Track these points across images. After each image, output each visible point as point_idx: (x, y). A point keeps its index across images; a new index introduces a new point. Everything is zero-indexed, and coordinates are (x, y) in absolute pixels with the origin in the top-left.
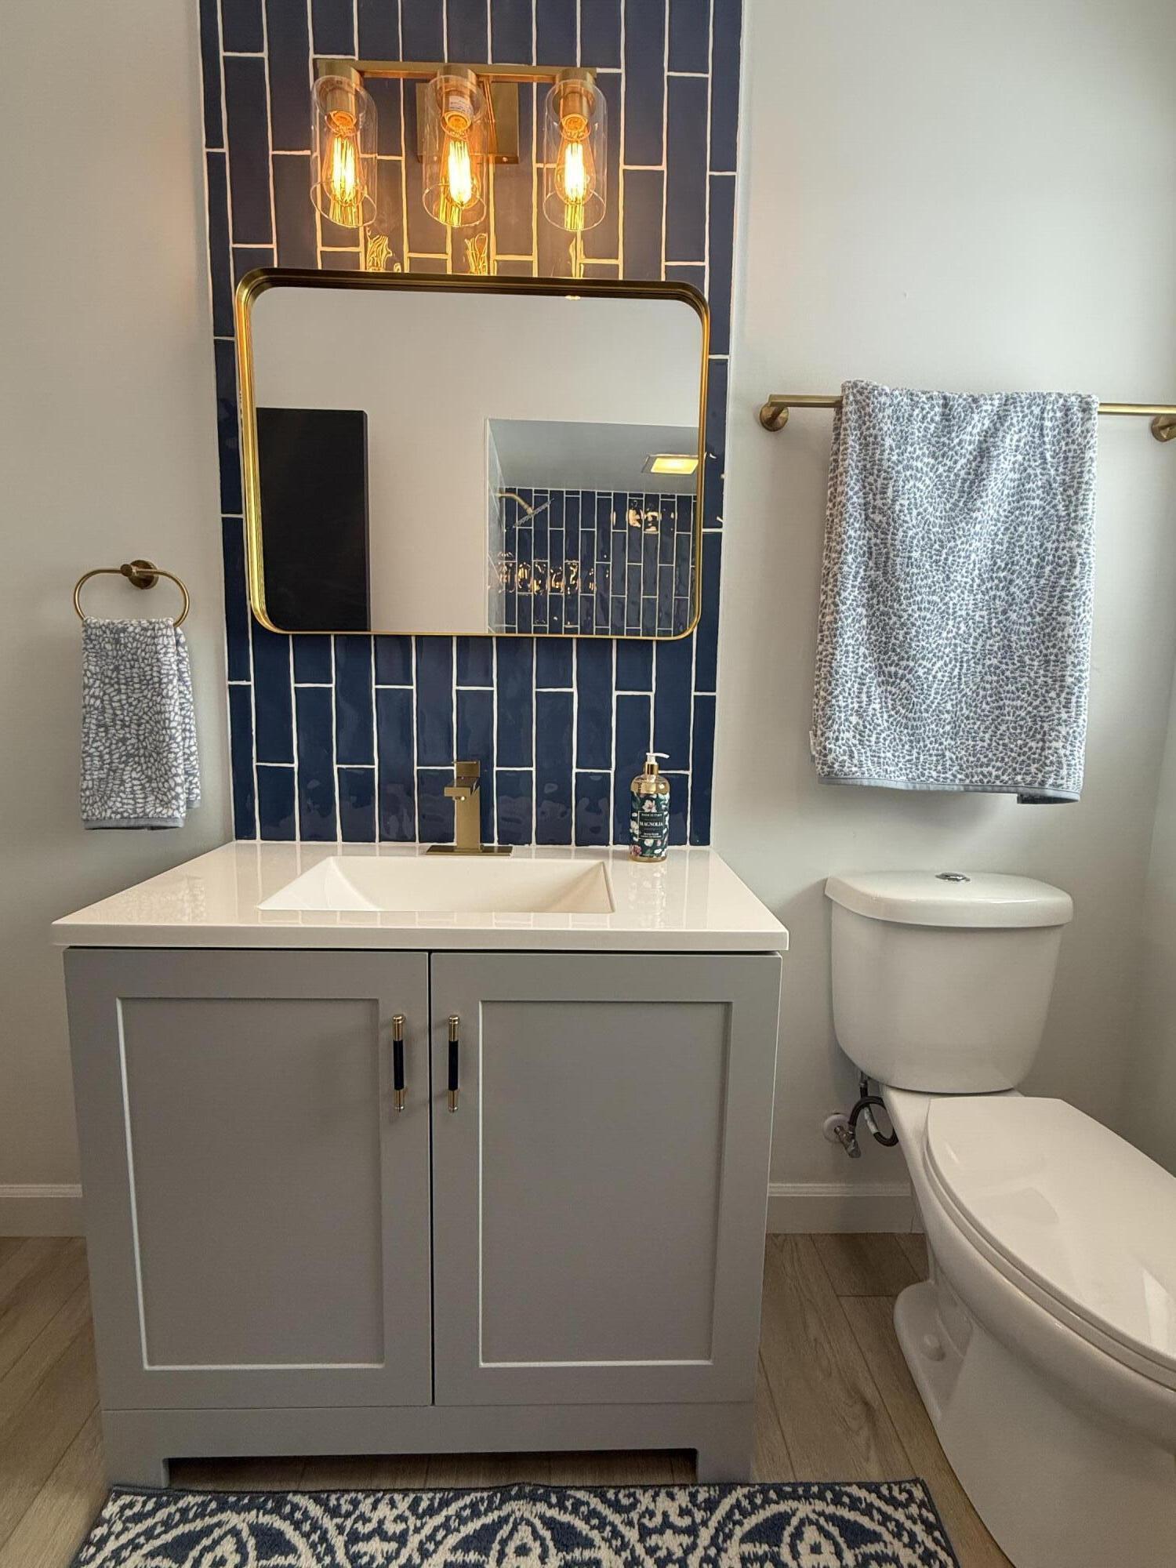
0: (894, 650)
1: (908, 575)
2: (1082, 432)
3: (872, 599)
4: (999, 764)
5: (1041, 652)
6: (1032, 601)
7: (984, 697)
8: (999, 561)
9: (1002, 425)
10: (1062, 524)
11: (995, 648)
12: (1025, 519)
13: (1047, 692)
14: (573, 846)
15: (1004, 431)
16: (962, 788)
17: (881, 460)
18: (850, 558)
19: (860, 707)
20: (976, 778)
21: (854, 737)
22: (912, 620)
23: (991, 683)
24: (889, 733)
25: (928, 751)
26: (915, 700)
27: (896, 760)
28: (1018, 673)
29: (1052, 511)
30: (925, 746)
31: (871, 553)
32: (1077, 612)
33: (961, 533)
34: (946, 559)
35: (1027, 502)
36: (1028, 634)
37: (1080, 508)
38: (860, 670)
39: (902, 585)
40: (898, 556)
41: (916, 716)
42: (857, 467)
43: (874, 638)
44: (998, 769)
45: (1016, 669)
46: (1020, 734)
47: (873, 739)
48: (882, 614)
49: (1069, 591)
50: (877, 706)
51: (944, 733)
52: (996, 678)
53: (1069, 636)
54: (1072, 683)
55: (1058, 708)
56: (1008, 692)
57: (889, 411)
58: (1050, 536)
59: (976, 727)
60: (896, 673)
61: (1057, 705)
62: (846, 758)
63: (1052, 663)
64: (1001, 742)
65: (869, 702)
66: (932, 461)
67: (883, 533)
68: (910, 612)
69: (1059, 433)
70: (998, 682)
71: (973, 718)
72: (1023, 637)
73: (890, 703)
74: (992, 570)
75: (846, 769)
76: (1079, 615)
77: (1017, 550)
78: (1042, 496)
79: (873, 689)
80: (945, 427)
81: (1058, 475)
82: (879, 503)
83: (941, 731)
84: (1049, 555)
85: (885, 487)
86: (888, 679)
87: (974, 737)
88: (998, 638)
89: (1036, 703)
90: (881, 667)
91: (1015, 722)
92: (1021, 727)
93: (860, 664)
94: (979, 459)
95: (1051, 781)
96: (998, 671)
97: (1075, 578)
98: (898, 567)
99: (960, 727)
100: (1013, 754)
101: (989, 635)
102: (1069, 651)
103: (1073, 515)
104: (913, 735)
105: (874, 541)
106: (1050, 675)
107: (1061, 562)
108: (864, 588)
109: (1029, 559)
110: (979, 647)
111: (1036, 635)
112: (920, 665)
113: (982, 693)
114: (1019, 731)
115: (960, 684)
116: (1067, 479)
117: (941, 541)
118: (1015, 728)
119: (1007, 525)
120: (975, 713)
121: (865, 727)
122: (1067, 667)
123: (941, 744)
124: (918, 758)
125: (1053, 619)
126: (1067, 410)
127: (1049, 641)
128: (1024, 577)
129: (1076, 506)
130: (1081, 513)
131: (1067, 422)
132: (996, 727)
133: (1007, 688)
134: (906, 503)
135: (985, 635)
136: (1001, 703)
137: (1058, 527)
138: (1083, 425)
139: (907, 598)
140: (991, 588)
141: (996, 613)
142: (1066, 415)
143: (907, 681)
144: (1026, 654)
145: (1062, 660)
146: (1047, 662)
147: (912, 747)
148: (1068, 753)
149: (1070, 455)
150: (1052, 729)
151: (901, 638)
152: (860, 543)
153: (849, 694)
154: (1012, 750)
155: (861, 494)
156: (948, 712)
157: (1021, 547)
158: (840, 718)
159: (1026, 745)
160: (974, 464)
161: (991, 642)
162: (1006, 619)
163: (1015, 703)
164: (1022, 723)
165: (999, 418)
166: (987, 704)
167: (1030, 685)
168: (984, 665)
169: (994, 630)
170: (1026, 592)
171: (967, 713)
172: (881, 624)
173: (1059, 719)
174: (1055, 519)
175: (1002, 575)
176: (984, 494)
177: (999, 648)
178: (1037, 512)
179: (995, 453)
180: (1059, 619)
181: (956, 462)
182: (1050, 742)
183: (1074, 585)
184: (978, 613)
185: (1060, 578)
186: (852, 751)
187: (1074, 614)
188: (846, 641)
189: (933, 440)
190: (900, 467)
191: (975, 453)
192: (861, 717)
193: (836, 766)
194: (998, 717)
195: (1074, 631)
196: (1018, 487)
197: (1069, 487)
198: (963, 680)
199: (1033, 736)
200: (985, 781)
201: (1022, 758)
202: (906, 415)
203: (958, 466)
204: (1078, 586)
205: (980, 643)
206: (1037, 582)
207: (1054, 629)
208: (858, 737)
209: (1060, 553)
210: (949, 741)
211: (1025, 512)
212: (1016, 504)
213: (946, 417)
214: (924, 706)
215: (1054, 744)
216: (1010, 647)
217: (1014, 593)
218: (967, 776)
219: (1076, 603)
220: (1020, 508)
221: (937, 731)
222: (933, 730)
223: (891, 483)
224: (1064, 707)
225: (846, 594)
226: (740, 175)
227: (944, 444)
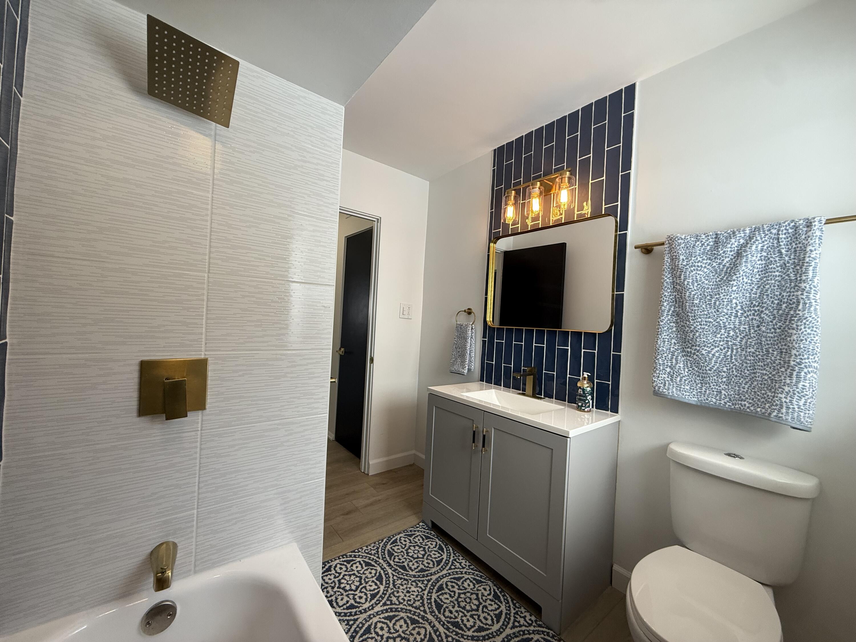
0: (688, 342)
1: (692, 310)
2: (805, 237)
3: (678, 319)
4: (751, 401)
5: (778, 347)
6: (774, 322)
7: (746, 367)
8: (754, 302)
9: (750, 241)
10: (792, 284)
11: (753, 344)
12: (769, 282)
13: (780, 368)
14: (566, 403)
15: (751, 244)
16: (729, 410)
17: (678, 265)
18: (665, 304)
19: (672, 365)
20: (737, 406)
21: (668, 377)
22: (696, 329)
23: (750, 360)
24: (688, 378)
25: (712, 389)
26: (702, 365)
27: (692, 390)
28: (765, 357)
29: (787, 277)
30: (710, 386)
31: (676, 301)
32: (799, 328)
33: (723, 291)
34: (715, 303)
35: (770, 274)
36: (772, 338)
37: (803, 275)
38: (672, 349)
39: (690, 314)
40: (687, 302)
41: (704, 372)
42: (669, 268)
43: (679, 336)
44: (750, 403)
45: (764, 355)
46: (764, 388)
47: (678, 379)
48: (682, 326)
49: (795, 317)
50: (682, 366)
51: (722, 382)
52: (753, 358)
53: (794, 340)
54: (794, 364)
55: (785, 377)
56: (759, 366)
57: (683, 245)
58: (785, 290)
59: (740, 381)
60: (691, 352)
61: (785, 375)
62: (662, 385)
63: (784, 353)
64: (753, 390)
65: (677, 364)
66: (709, 261)
67: (681, 293)
68: (695, 326)
69: (791, 240)
70: (754, 360)
71: (739, 377)
72: (768, 339)
73: (689, 365)
74: (750, 306)
75: (661, 390)
76: (801, 329)
77: (765, 297)
78: (780, 270)
79: (679, 357)
80: (716, 246)
81: (790, 260)
82: (678, 281)
83: (720, 380)
84: (784, 299)
85: (681, 275)
86: (687, 354)
87: (739, 386)
88: (755, 339)
89: (774, 373)
90: (683, 348)
91: (762, 381)
92: (765, 384)
93: (672, 346)
94: (736, 258)
95: (775, 414)
96: (754, 355)
97: (799, 310)
98: (687, 307)
99: (731, 380)
100: (759, 397)
101: (749, 337)
102: (794, 348)
103: (799, 279)
104: (703, 380)
105: (677, 296)
106: (782, 359)
107: (791, 302)
108: (674, 315)
109: (773, 301)
110: (743, 343)
111: (776, 338)
112: (703, 349)
113: (745, 365)
114: (763, 386)
115: (731, 359)
116: (796, 261)
117: (710, 295)
118: (761, 384)
119: (759, 285)
120: (741, 374)
121: (674, 373)
122: (792, 356)
123: (720, 387)
124: (705, 392)
125: (786, 331)
126: (796, 228)
127: (783, 342)
128: (769, 310)
129: (801, 274)
130: (804, 278)
131: (796, 234)
132: (751, 382)
133: (758, 364)
134: (691, 281)
135: (747, 337)
136: (755, 371)
137: (790, 285)
138: (806, 234)
139: (693, 320)
140: (750, 315)
141: (753, 327)
142: (796, 230)
143: (697, 355)
144: (770, 348)
145: (789, 352)
146: (782, 352)
147: (702, 386)
148: (788, 401)
149: (799, 249)
150: (780, 388)
151: (691, 337)
152: (671, 297)
153: (666, 359)
154: (758, 395)
155: (671, 278)
156: (724, 372)
157: (768, 295)
158: (660, 368)
159: (766, 394)
160: (734, 260)
161: (751, 340)
162: (759, 330)
163: (762, 372)
164: (765, 382)
165: (750, 238)
166: (748, 370)
167: (771, 364)
168: (746, 351)
169: (752, 335)
170: (772, 317)
171: (736, 374)
172: (682, 330)
173: (785, 382)
174: (789, 281)
175: (756, 309)
176: (737, 273)
177: (755, 344)
178: (777, 278)
179: (745, 254)
180: (789, 331)
181: (723, 260)
182: (778, 394)
183: (799, 314)
184: (743, 326)
185: (790, 310)
186: (665, 383)
187: (798, 329)
188: (663, 337)
189: (709, 253)
190: (688, 267)
191: (734, 255)
192: (672, 369)
193: (657, 388)
194: (753, 378)
195: (797, 338)
196: (765, 267)
197: (797, 265)
198: (734, 357)
199: (770, 390)
200: (742, 408)
201: (763, 400)
202: (692, 245)
203: (725, 262)
204: (801, 315)
205: (744, 341)
206: (778, 312)
207: (786, 336)
208: (670, 377)
209: (791, 297)
210: (725, 386)
211: (769, 279)
212: (764, 275)
213: (716, 242)
214: (707, 368)
215: (780, 395)
216: (761, 344)
217: (764, 317)
218: (733, 404)
219: (799, 323)
220: (766, 277)
221: (718, 380)
222: (715, 379)
223: (683, 273)
224: (789, 377)
225: (663, 318)
226: (633, 172)
227: (715, 254)
